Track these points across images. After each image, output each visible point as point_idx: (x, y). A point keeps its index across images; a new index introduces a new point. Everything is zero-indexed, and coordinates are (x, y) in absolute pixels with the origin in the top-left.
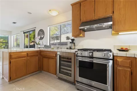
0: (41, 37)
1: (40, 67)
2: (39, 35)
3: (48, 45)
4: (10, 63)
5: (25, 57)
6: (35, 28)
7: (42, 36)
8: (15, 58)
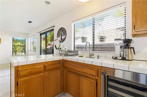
0: (61, 38)
1: (63, 86)
2: (58, 35)
3: (73, 49)
4: (17, 85)
5: (41, 72)
6: (54, 26)
7: (63, 37)
8: (25, 76)
